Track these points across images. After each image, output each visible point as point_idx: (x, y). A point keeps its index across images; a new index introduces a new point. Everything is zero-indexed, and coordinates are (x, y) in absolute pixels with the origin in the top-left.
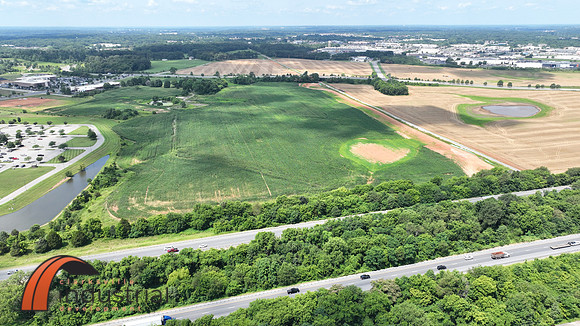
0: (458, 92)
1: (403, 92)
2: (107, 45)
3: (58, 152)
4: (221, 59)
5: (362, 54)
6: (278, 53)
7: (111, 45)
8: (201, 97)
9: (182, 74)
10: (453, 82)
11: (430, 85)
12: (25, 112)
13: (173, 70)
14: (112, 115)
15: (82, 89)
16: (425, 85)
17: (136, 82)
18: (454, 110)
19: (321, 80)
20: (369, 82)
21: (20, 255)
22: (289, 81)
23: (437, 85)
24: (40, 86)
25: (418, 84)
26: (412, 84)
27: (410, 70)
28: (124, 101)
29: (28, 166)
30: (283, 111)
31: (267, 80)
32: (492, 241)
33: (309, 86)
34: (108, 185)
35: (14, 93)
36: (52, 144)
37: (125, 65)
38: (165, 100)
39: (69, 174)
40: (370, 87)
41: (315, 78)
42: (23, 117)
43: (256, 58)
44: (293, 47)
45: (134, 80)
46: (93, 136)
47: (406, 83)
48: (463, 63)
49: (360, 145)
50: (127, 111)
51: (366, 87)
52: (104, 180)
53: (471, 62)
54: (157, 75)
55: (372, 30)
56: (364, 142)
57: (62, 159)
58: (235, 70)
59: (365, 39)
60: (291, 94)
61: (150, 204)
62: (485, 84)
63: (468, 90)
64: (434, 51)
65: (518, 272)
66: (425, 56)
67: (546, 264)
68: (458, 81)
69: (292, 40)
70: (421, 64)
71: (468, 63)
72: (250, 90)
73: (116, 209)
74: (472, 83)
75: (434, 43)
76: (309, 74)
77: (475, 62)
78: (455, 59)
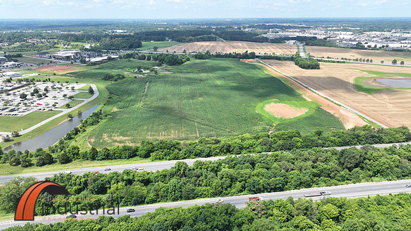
0: (359, 68)
1: (316, 67)
2: (118, 31)
3: (68, 101)
4: (190, 41)
5: (293, 39)
6: (231, 37)
7: (121, 31)
8: (170, 68)
9: (161, 51)
10: (357, 60)
11: (338, 62)
12: (55, 74)
13: (156, 49)
14: (108, 78)
15: (93, 60)
16: (334, 62)
17: (129, 56)
18: (351, 81)
19: (257, 57)
20: (292, 59)
21: (27, 166)
22: (234, 57)
23: (344, 62)
24: (68, 58)
25: (329, 61)
26: (325, 61)
27: (326, 51)
28: (119, 68)
29: (47, 110)
30: (223, 78)
31: (219, 56)
32: (347, 179)
33: (247, 61)
34: (92, 124)
35: (51, 62)
36: (65, 96)
37: (125, 45)
38: (145, 69)
39: (70, 116)
40: (292, 62)
41: (253, 56)
42: (52, 78)
43: (215, 40)
44: (244, 33)
45: (128, 54)
46: (91, 92)
47: (319, 61)
48: (369, 46)
49: (273, 104)
50: (117, 75)
51: (288, 62)
52: (90, 121)
53: (376, 46)
54: (144, 51)
55: (306, 21)
56: (276, 102)
57: (68, 106)
58: (198, 49)
59: (299, 28)
60: (233, 66)
61: (115, 138)
62: (382, 62)
63: (367, 66)
64: (349, 37)
65: (361, 203)
66: (341, 40)
67: (384, 199)
68: (361, 60)
69: (245, 28)
70: (336, 46)
71: (373, 46)
72: (204, 63)
73: (93, 140)
74: (371, 61)
75: (350, 31)
76: (248, 52)
77: (379, 46)
78: (363, 43)
